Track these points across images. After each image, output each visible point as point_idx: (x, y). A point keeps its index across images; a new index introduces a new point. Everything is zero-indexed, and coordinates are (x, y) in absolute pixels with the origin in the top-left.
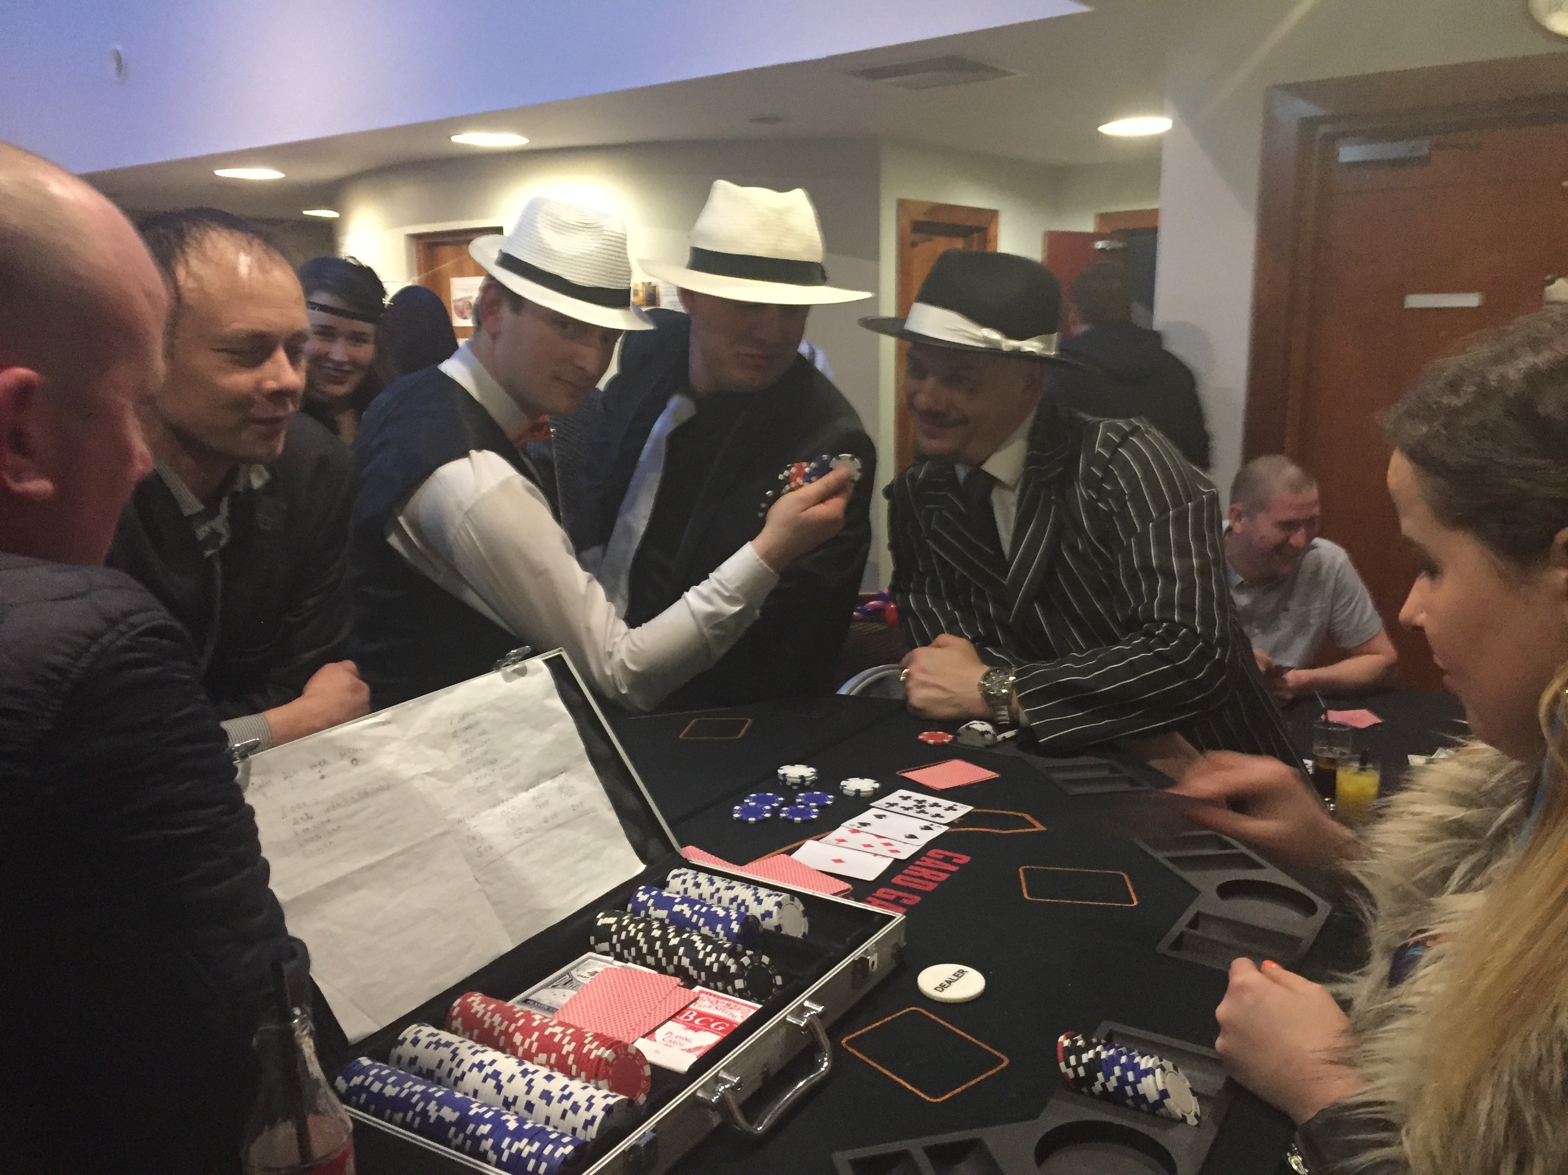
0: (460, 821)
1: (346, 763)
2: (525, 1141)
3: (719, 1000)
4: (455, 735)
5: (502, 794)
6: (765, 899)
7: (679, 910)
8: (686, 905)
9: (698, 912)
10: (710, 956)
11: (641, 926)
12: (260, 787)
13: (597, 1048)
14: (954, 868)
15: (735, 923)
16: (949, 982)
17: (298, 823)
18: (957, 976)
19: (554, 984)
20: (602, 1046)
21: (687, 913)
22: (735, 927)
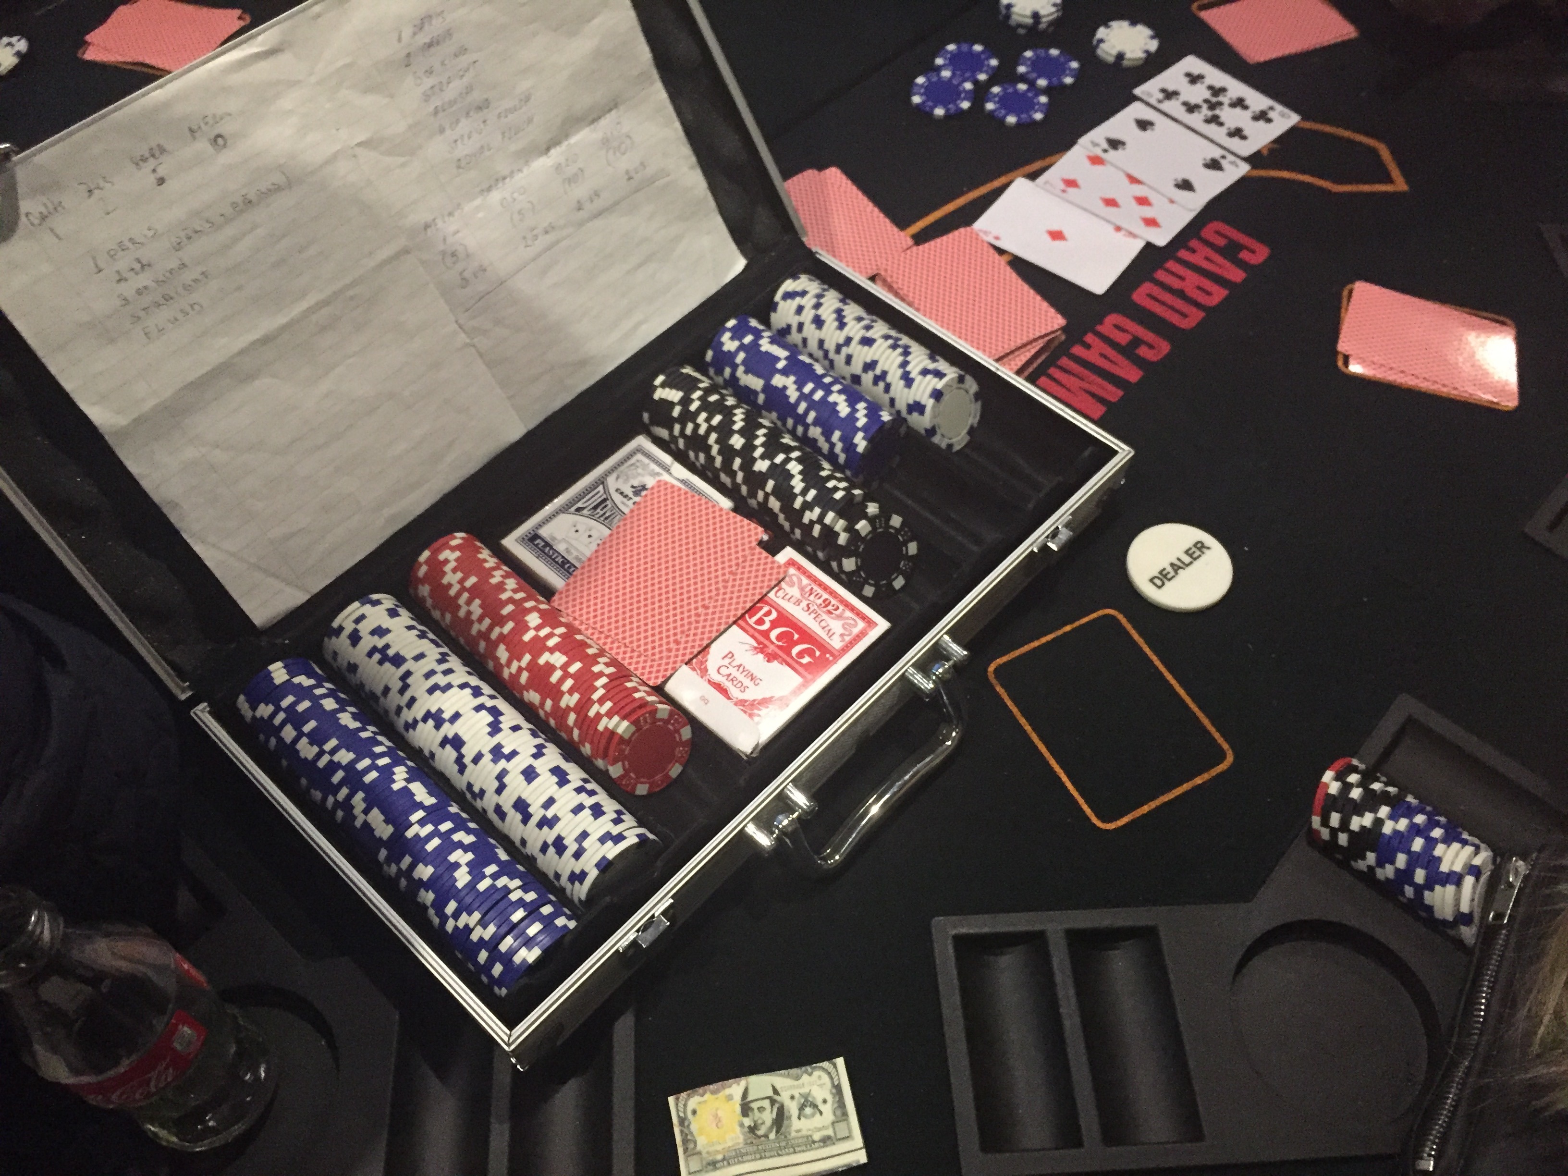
0: (427, 226)
1: (202, 145)
2: (477, 916)
3: (815, 587)
4: (408, 60)
5: (502, 168)
6: (919, 379)
7: (780, 385)
8: (792, 378)
9: (807, 397)
10: (811, 510)
11: (717, 419)
12: (43, 218)
13: (610, 714)
14: (1237, 275)
15: (860, 435)
16: (1176, 568)
17: (126, 280)
18: (1191, 556)
19: (579, 505)
20: (617, 713)
21: (793, 394)
22: (861, 443)
